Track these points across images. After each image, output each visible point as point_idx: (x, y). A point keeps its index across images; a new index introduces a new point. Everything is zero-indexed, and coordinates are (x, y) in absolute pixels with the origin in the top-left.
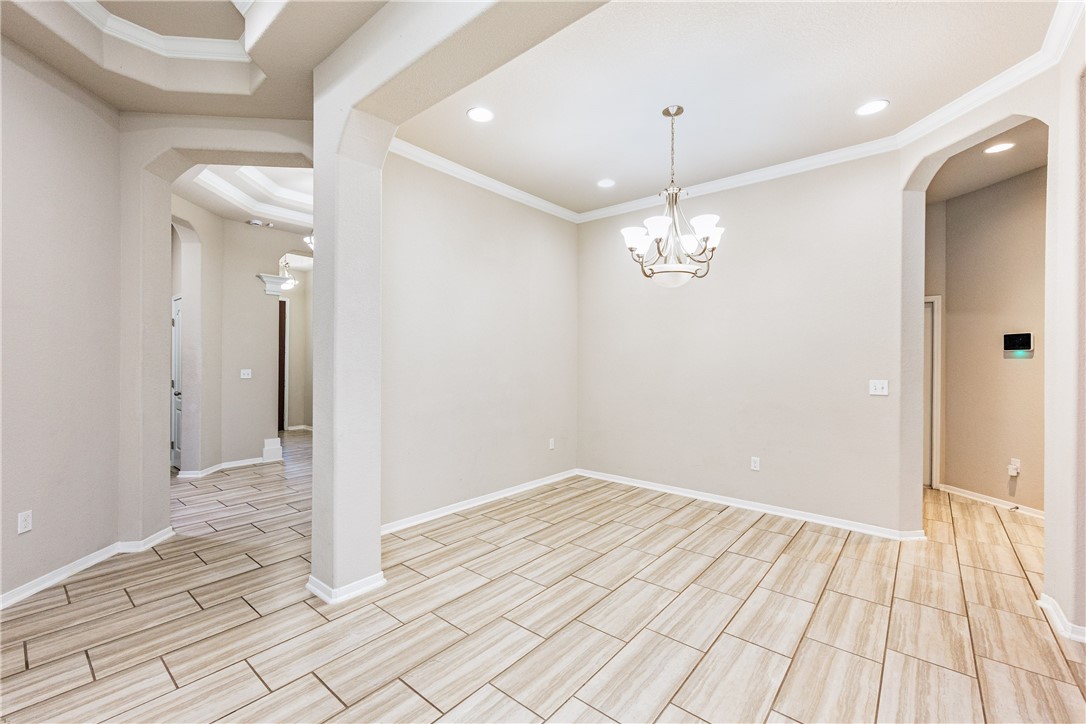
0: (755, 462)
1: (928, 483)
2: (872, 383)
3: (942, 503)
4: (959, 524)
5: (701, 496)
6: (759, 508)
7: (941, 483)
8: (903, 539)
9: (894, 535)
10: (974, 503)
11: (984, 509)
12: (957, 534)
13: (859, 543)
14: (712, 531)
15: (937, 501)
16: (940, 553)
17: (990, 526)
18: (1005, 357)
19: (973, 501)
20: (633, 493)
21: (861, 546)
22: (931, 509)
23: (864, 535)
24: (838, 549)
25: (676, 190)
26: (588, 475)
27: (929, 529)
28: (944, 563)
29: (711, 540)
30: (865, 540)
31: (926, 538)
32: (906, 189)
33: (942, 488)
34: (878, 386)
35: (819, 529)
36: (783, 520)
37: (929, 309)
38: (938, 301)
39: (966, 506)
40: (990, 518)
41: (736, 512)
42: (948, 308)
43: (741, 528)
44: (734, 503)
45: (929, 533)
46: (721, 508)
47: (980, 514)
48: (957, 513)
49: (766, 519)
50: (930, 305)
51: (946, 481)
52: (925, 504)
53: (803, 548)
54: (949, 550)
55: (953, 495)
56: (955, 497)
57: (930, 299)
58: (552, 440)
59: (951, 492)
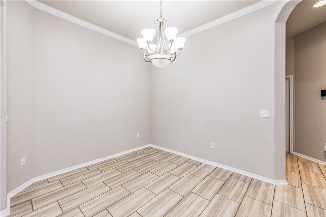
0: (213, 145)
1: (288, 151)
2: (261, 111)
3: (294, 161)
4: (303, 173)
5: (193, 158)
6: (214, 164)
7: (293, 151)
8: (276, 184)
9: (272, 182)
10: (308, 161)
11: (313, 165)
12: (302, 181)
13: (255, 187)
14: (189, 178)
15: (292, 161)
16: (294, 194)
17: (317, 175)
18: (321, 100)
19: (307, 160)
20: (167, 155)
21: (256, 188)
22: (289, 164)
23: (258, 180)
24: (245, 190)
25: (162, 21)
26: (153, 147)
27: (289, 177)
28: (296, 201)
29: (187, 183)
30: (259, 183)
31: (287, 183)
32: (276, 22)
33: (294, 153)
34: (264, 113)
35: (238, 176)
36: (224, 171)
37: (288, 81)
38: (291, 77)
39: (306, 163)
40: (316, 171)
41: (205, 166)
42: (296, 80)
43: (202, 177)
44: (205, 162)
45: (289, 180)
46: (199, 163)
47: (312, 168)
48: (301, 168)
49: (216, 170)
50: (288, 79)
51: (296, 150)
52: (287, 161)
53: (228, 191)
54: (299, 191)
55: (299, 156)
56: (299, 158)
57: (288, 77)
58: (138, 134)
59: (298, 155)
